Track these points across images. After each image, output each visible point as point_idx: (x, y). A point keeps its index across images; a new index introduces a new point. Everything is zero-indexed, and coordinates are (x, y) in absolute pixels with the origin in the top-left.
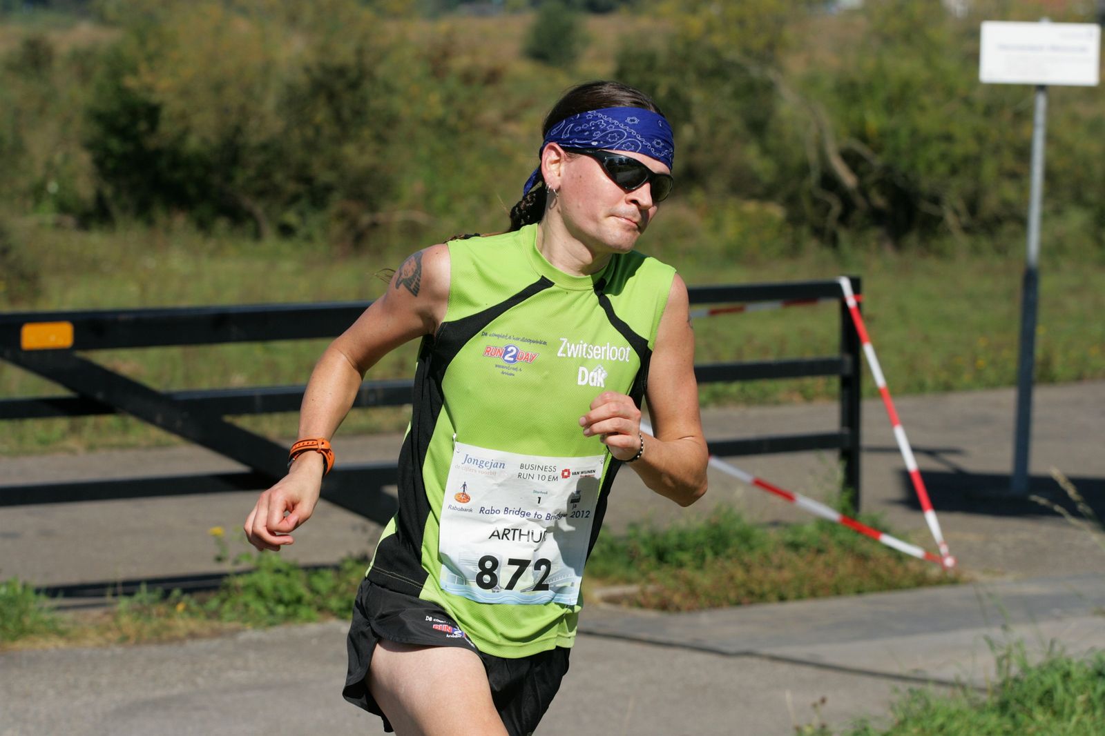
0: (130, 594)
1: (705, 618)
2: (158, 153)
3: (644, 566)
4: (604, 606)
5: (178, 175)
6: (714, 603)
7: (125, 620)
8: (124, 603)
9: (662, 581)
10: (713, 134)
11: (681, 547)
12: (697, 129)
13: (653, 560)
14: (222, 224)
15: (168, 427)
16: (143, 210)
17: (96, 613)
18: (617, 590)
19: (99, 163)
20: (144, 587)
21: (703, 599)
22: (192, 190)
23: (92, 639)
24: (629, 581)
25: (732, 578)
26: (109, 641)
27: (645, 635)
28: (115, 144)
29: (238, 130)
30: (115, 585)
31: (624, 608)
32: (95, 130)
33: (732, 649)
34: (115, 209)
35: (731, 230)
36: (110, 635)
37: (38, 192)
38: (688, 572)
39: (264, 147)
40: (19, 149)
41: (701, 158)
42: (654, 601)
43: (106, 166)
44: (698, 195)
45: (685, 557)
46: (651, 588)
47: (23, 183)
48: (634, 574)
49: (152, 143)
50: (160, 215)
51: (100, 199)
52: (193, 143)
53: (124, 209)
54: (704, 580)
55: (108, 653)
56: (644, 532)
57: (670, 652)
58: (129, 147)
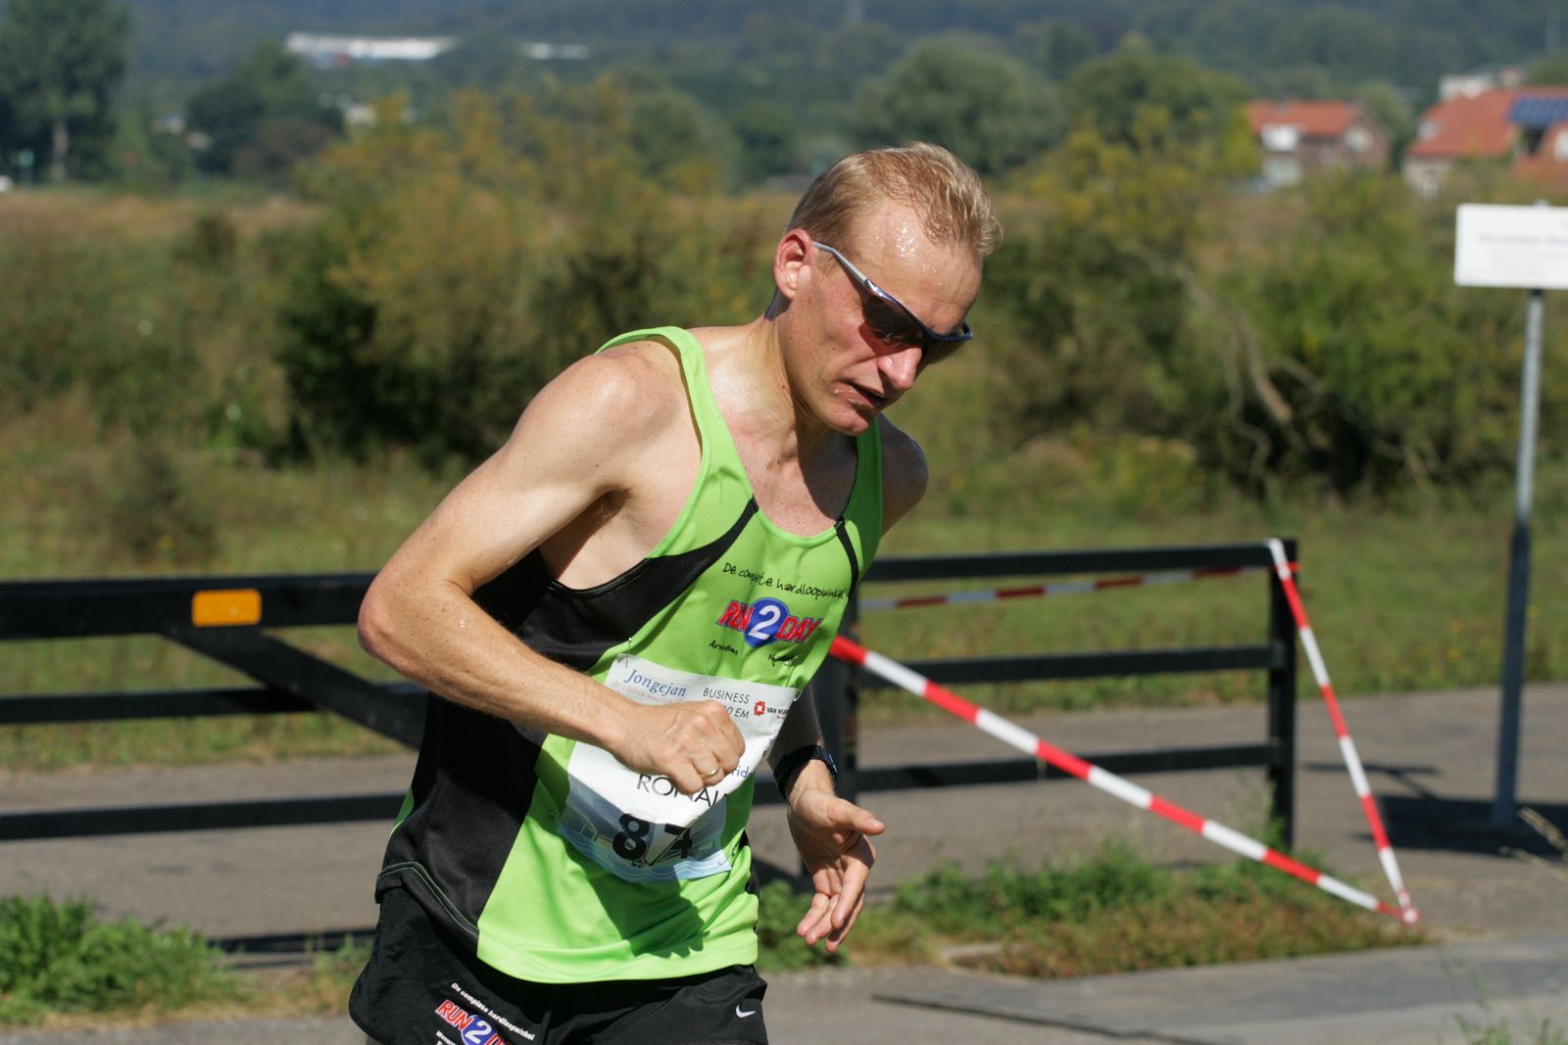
0: (332, 949)
1: (1088, 988)
2: (373, 369)
3: (1008, 918)
4: (955, 971)
5: (400, 397)
6: (1101, 968)
7: (324, 983)
8: (323, 961)
9: (1033, 939)
10: (1102, 349)
11: (1057, 894)
12: (1080, 344)
13: (1019, 911)
14: (455, 462)
15: (384, 729)
16: (352, 445)
17: (287, 973)
18: (972, 950)
19: (295, 381)
20: (349, 941)
21: (1085, 963)
22: (416, 419)
23: (282, 1007)
24: (988, 938)
25: (1123, 935)
26: (303, 1010)
27: (1009, 1010)
28: (317, 358)
29: (478, 339)
30: (315, 937)
31: (981, 974)
32: (294, 338)
33: (1123, 1029)
34: (315, 444)
35: (1125, 476)
36: (305, 1002)
37: (214, 419)
38: (1067, 927)
39: (512, 363)
40: (190, 361)
41: (1086, 381)
42: (1021, 964)
43: (304, 386)
44: (1081, 430)
45: (1062, 906)
46: (1017, 948)
47: (196, 407)
48: (993, 928)
49: (364, 355)
50: (373, 446)
51: (295, 429)
52: (419, 356)
53: (327, 443)
54: (1086, 937)
55: (302, 1026)
56: (1009, 874)
57: (1043, 1031)
58: (335, 361)
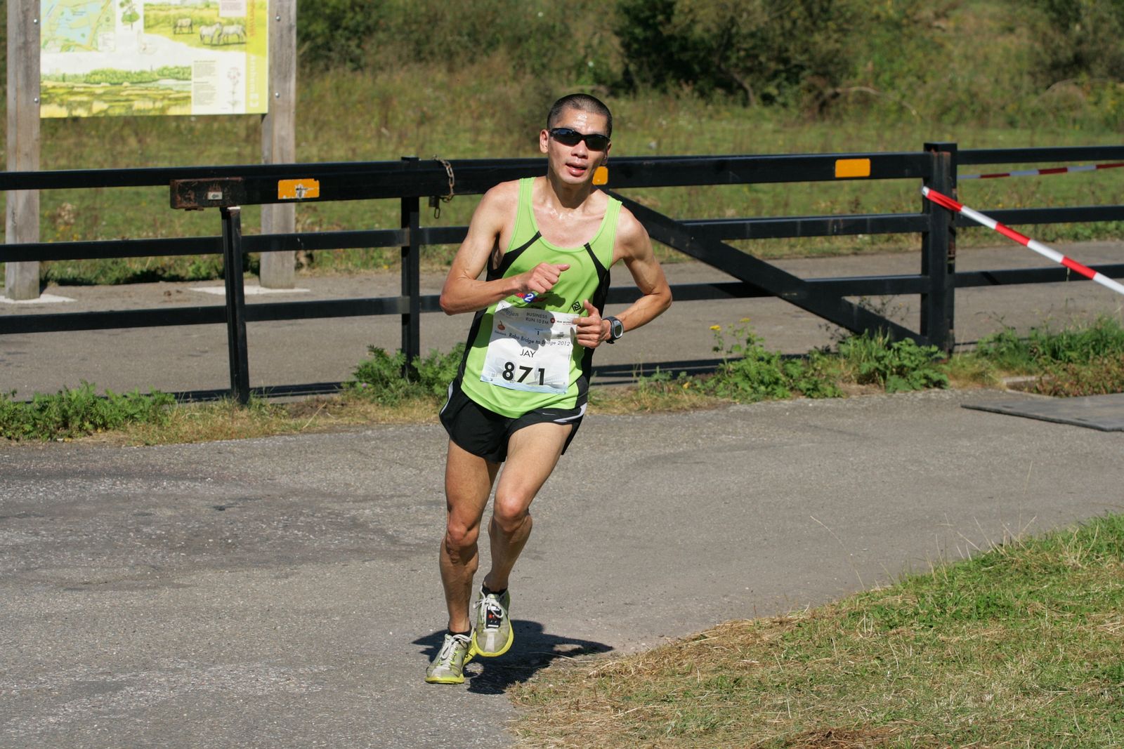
0: (647, 375)
1: (1087, 402)
2: (672, 38)
3: (1041, 361)
4: (1009, 391)
5: (686, 56)
6: (1096, 391)
7: (643, 394)
8: (642, 381)
9: (1055, 373)
10: (1095, 31)
11: (1070, 347)
12: (1083, 27)
13: (1048, 356)
14: (720, 92)
15: (679, 248)
16: (658, 82)
17: (622, 388)
18: (1020, 379)
19: (626, 46)
20: (658, 369)
21: (1086, 387)
22: (697, 68)
23: (619, 407)
24: (1030, 373)
25: (1108, 372)
26: (630, 410)
27: (1041, 415)
28: (638, 31)
29: (733, 21)
30: (639, 367)
31: (1025, 393)
32: (625, 21)
33: (1107, 427)
34: (637, 82)
35: (1109, 104)
36: (632, 405)
37: (580, 67)
38: (1074, 366)
39: (753, 35)
40: (566, 34)
41: (1085, 48)
42: (1049, 388)
43: (631, 48)
44: (1084, 77)
45: (1074, 355)
46: (1046, 378)
47: (569, 60)
48: (1034, 367)
49: (666, 31)
50: (670, 84)
51: (626, 73)
52: (698, 30)
53: (644, 81)
54: (1087, 372)
55: (630, 419)
56: (1043, 335)
57: (1061, 426)
58: (649, 34)
